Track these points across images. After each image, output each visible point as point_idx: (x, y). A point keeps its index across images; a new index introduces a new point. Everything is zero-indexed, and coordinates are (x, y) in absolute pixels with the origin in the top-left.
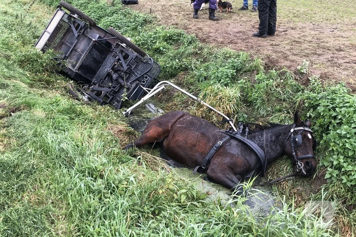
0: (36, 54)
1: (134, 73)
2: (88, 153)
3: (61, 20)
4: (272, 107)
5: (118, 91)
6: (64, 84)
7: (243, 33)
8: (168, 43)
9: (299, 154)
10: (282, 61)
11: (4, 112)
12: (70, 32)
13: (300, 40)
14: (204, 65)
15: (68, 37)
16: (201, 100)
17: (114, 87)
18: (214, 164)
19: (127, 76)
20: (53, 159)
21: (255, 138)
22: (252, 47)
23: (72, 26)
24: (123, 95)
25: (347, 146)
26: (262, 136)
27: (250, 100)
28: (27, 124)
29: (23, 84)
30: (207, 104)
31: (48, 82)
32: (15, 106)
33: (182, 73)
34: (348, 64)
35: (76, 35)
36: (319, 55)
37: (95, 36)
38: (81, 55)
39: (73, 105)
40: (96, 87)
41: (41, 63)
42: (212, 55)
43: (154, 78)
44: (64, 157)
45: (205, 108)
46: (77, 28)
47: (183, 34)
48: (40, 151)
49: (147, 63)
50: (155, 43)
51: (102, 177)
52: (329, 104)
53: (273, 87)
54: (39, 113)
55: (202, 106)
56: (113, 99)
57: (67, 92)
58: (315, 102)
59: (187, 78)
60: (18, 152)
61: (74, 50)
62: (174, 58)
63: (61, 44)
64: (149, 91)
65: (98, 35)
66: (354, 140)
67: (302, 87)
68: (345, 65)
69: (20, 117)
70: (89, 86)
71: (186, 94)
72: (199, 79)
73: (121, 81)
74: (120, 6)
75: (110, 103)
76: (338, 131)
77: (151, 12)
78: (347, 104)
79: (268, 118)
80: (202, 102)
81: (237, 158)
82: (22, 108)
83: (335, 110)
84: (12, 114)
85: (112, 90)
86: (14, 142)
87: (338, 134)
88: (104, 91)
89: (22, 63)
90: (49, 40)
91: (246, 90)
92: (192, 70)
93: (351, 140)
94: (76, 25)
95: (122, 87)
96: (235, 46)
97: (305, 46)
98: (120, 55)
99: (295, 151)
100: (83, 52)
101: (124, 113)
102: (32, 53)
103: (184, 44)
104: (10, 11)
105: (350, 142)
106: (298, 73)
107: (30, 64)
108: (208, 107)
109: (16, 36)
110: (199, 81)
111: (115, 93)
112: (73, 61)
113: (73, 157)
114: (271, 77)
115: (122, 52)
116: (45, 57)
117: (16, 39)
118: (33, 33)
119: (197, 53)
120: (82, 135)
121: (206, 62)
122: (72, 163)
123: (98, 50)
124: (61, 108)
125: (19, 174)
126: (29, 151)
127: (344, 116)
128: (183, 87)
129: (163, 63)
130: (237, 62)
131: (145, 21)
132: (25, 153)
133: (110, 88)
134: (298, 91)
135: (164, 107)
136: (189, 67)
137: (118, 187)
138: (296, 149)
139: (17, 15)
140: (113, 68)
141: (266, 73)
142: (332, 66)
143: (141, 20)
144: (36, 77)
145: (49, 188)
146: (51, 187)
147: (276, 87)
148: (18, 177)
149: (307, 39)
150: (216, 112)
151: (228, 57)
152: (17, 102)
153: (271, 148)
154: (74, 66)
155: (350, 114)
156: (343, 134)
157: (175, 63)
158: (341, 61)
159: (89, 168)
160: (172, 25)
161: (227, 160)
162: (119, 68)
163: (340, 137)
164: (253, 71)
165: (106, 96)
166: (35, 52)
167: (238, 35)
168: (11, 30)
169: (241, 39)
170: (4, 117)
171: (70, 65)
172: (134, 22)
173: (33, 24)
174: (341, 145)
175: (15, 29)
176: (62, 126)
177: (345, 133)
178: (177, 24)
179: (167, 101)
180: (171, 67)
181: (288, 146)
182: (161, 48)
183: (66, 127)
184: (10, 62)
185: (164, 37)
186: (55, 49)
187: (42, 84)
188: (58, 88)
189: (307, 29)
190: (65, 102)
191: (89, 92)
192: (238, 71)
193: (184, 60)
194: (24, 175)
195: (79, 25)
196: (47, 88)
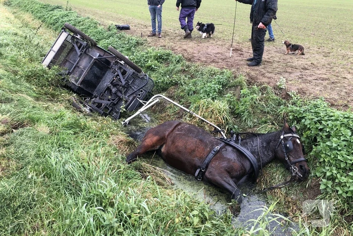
0: (42, 70)
1: (131, 87)
2: (95, 175)
3: (65, 40)
4: (257, 119)
5: (117, 103)
6: (68, 97)
7: (221, 54)
8: (158, 62)
9: (291, 158)
10: (261, 77)
11: (6, 128)
12: (73, 51)
13: (270, 60)
14: (192, 81)
15: (71, 56)
16: (194, 111)
17: (113, 100)
18: (212, 167)
19: (125, 90)
20: (57, 185)
21: (247, 144)
22: (232, 66)
23: (75, 46)
24: (121, 107)
25: (339, 158)
26: (253, 142)
27: (237, 112)
28: (30, 143)
29: (29, 98)
30: (198, 116)
31: (53, 96)
32: (19, 121)
33: (173, 87)
34: (316, 81)
35: (79, 53)
36: (290, 73)
37: (96, 55)
38: (83, 71)
39: (78, 120)
40: (97, 100)
41: (47, 78)
42: (198, 72)
43: (149, 92)
44: (69, 180)
45: (198, 119)
46: (79, 48)
47: (171, 55)
48: (42, 175)
49: (143, 78)
50: (148, 61)
51: (112, 205)
52: (313, 117)
53: (257, 100)
54: (43, 129)
55: (195, 118)
56: (112, 110)
57: (71, 105)
58: (299, 115)
59: (178, 92)
60: (17, 177)
61: (77, 66)
62: (165, 74)
63: (65, 61)
64: (145, 103)
65: (98, 54)
66: (345, 153)
67: (284, 101)
68: (314, 81)
69: (22, 134)
70: (91, 99)
71: (177, 106)
72: (189, 93)
73: (119, 94)
74: (115, 31)
75: (109, 114)
76: (328, 143)
77: (142, 36)
78: (332, 118)
79: (255, 129)
80: (194, 114)
81: (234, 162)
82: (25, 123)
83: (321, 123)
84: (14, 130)
85: (112, 102)
86: (13, 164)
87: (329, 146)
88: (104, 103)
89: (28, 78)
90: (54, 58)
91: (233, 103)
92: (182, 85)
93: (342, 152)
94: (79, 45)
95: (120, 100)
96: (217, 65)
97: (275, 65)
98: (119, 71)
99: (288, 156)
100: (84, 69)
101: (123, 123)
102: (38, 69)
103: (172, 62)
104: (20, 33)
105: (342, 154)
106: (277, 88)
107: (36, 79)
108: (200, 119)
109: (24, 54)
110: (188, 95)
111: (114, 105)
112: (76, 76)
113: (79, 181)
114: (254, 92)
115: (120, 68)
116: (51, 73)
117: (25, 56)
118: (41, 52)
119: (184, 70)
120: (87, 153)
121: (193, 78)
122: (78, 188)
123: (98, 67)
124: (65, 122)
125: (15, 209)
126: (30, 176)
127: (332, 129)
128: (174, 100)
129: (155, 79)
130: (223, 78)
131: (137, 43)
132: (25, 178)
133: (109, 100)
134: (279, 104)
135: (158, 118)
136: (179, 82)
137: (130, 217)
138: (288, 154)
139: (26, 37)
140: (112, 83)
141: (249, 88)
142: (303, 83)
143: (134, 42)
144: (42, 91)
145: (52, 228)
146: (54, 226)
147: (260, 101)
148: (14, 212)
149: (275, 59)
150: (208, 123)
151: (214, 74)
152: (20, 117)
153: (264, 153)
154: (77, 81)
155: (337, 127)
156: (334, 146)
157: (167, 79)
158: (309, 78)
159: (97, 195)
160: (161, 46)
161: (225, 164)
162: (117, 83)
163: (331, 149)
164: (237, 86)
165: (106, 107)
166: (41, 68)
167: (217, 55)
168: (20, 48)
169: (221, 59)
170: (6, 133)
171: (73, 80)
172: (127, 44)
173: (41, 44)
174: (332, 157)
175: (24, 48)
176: (66, 143)
177: (336, 145)
178: (164, 46)
179: (161, 112)
180: (163, 82)
181: (280, 152)
182: (153, 66)
183: (71, 144)
184: (17, 77)
185: (155, 57)
186: (60, 65)
187: (47, 97)
188: (63, 100)
189: (272, 52)
190: (69, 116)
191: (90, 104)
192: (224, 86)
193: (174, 76)
194: (21, 210)
195: (81, 45)
196: (52, 101)
